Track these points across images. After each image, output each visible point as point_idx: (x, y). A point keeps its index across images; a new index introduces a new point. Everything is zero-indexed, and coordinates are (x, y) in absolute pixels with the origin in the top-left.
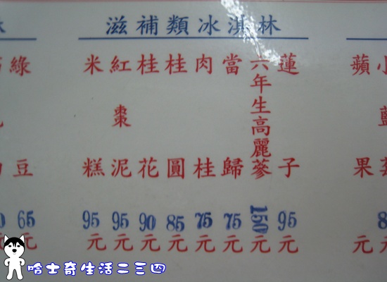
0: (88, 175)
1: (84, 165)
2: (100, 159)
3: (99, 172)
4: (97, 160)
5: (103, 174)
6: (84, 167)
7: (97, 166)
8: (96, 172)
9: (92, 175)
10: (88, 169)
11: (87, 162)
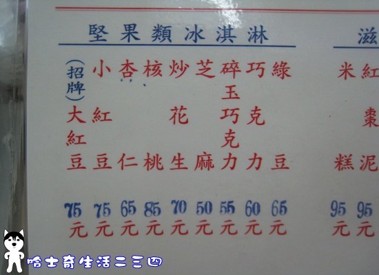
0: (339, 170)
1: (336, 160)
2: (351, 155)
3: (349, 166)
4: (348, 156)
5: (353, 168)
6: (336, 162)
7: (348, 161)
8: (346, 167)
9: (342, 169)
10: (340, 163)
11: (338, 157)
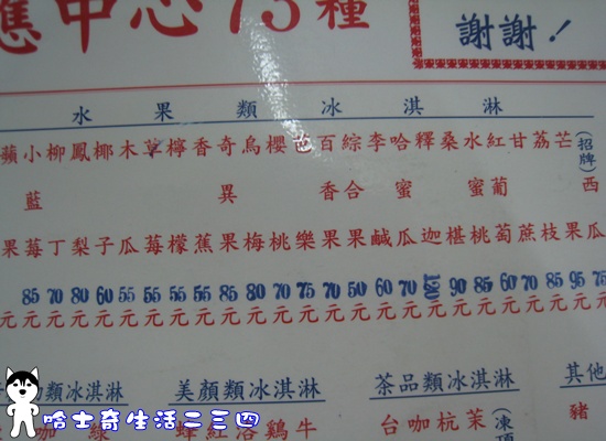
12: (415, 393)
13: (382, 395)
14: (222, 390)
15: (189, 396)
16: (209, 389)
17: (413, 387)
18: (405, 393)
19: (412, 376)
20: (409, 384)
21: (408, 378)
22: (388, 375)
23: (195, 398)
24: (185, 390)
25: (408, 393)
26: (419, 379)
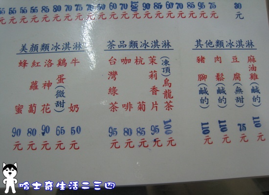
12: (125, 48)
13: (110, 49)
14: (40, 47)
15: (26, 51)
16: (34, 47)
17: (124, 46)
18: (120, 49)
19: (124, 42)
20: (122, 45)
21: (122, 42)
22: (113, 41)
23: (28, 51)
24: (24, 48)
25: (122, 48)
26: (127, 43)
